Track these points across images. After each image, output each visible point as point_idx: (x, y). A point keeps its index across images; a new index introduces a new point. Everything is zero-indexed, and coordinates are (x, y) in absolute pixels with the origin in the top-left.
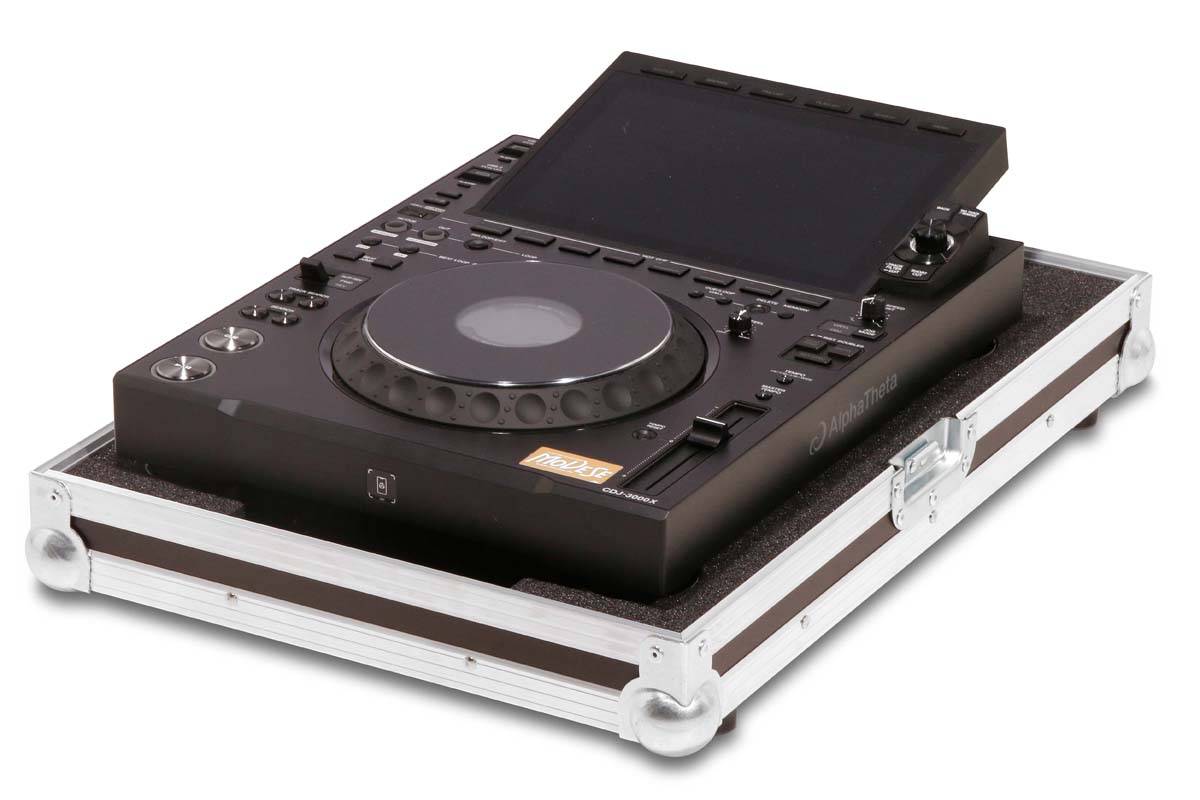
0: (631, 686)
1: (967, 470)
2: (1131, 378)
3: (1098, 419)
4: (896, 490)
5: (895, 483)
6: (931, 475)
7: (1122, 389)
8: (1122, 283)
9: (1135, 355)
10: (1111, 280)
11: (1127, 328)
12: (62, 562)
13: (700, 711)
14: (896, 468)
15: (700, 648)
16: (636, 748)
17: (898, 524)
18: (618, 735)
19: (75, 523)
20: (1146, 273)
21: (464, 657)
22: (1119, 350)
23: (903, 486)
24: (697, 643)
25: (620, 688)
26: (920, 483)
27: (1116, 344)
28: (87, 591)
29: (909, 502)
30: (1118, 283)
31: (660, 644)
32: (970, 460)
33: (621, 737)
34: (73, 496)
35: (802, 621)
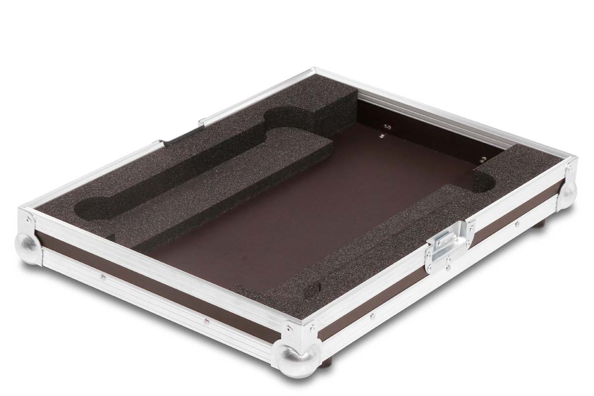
0: (278, 342)
1: (468, 247)
2: (563, 205)
3: (545, 223)
4: (427, 255)
5: (428, 251)
6: (450, 248)
7: (558, 211)
8: (563, 159)
9: (566, 195)
10: (559, 158)
11: (563, 181)
12: (29, 250)
13: (309, 358)
14: (429, 245)
15: (311, 328)
16: (277, 372)
17: (428, 271)
18: (270, 364)
19: (37, 233)
20: (575, 156)
21: (204, 319)
22: (558, 192)
23: (432, 254)
24: (309, 325)
25: (273, 343)
26: (444, 251)
27: (557, 189)
28: (40, 265)
29: (435, 261)
30: (561, 160)
31: (291, 324)
32: (471, 242)
33: (272, 366)
34: (37, 220)
35: (371, 316)
